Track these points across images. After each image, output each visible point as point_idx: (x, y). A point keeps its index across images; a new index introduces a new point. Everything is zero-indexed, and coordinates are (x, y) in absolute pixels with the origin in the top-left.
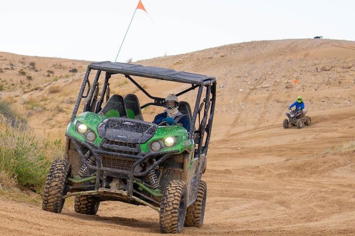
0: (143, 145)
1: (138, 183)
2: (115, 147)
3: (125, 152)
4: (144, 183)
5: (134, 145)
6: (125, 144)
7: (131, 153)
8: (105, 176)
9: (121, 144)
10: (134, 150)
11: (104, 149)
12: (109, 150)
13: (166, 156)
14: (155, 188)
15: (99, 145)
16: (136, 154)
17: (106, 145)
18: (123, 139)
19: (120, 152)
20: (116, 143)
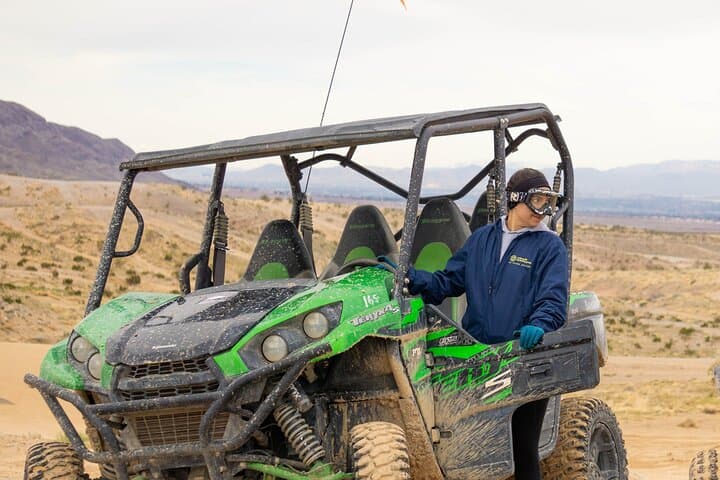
0: (225, 355)
1: (259, 467)
2: (151, 381)
3: (183, 390)
4: (277, 460)
5: (200, 362)
6: (178, 367)
7: (197, 388)
8: (156, 470)
9: (165, 368)
10: (201, 376)
11: (125, 394)
12: (138, 394)
13: (293, 370)
14: (312, 464)
15: (109, 387)
16: (214, 386)
17: (124, 384)
18: (165, 353)
19: (168, 391)
20: (154, 369)
